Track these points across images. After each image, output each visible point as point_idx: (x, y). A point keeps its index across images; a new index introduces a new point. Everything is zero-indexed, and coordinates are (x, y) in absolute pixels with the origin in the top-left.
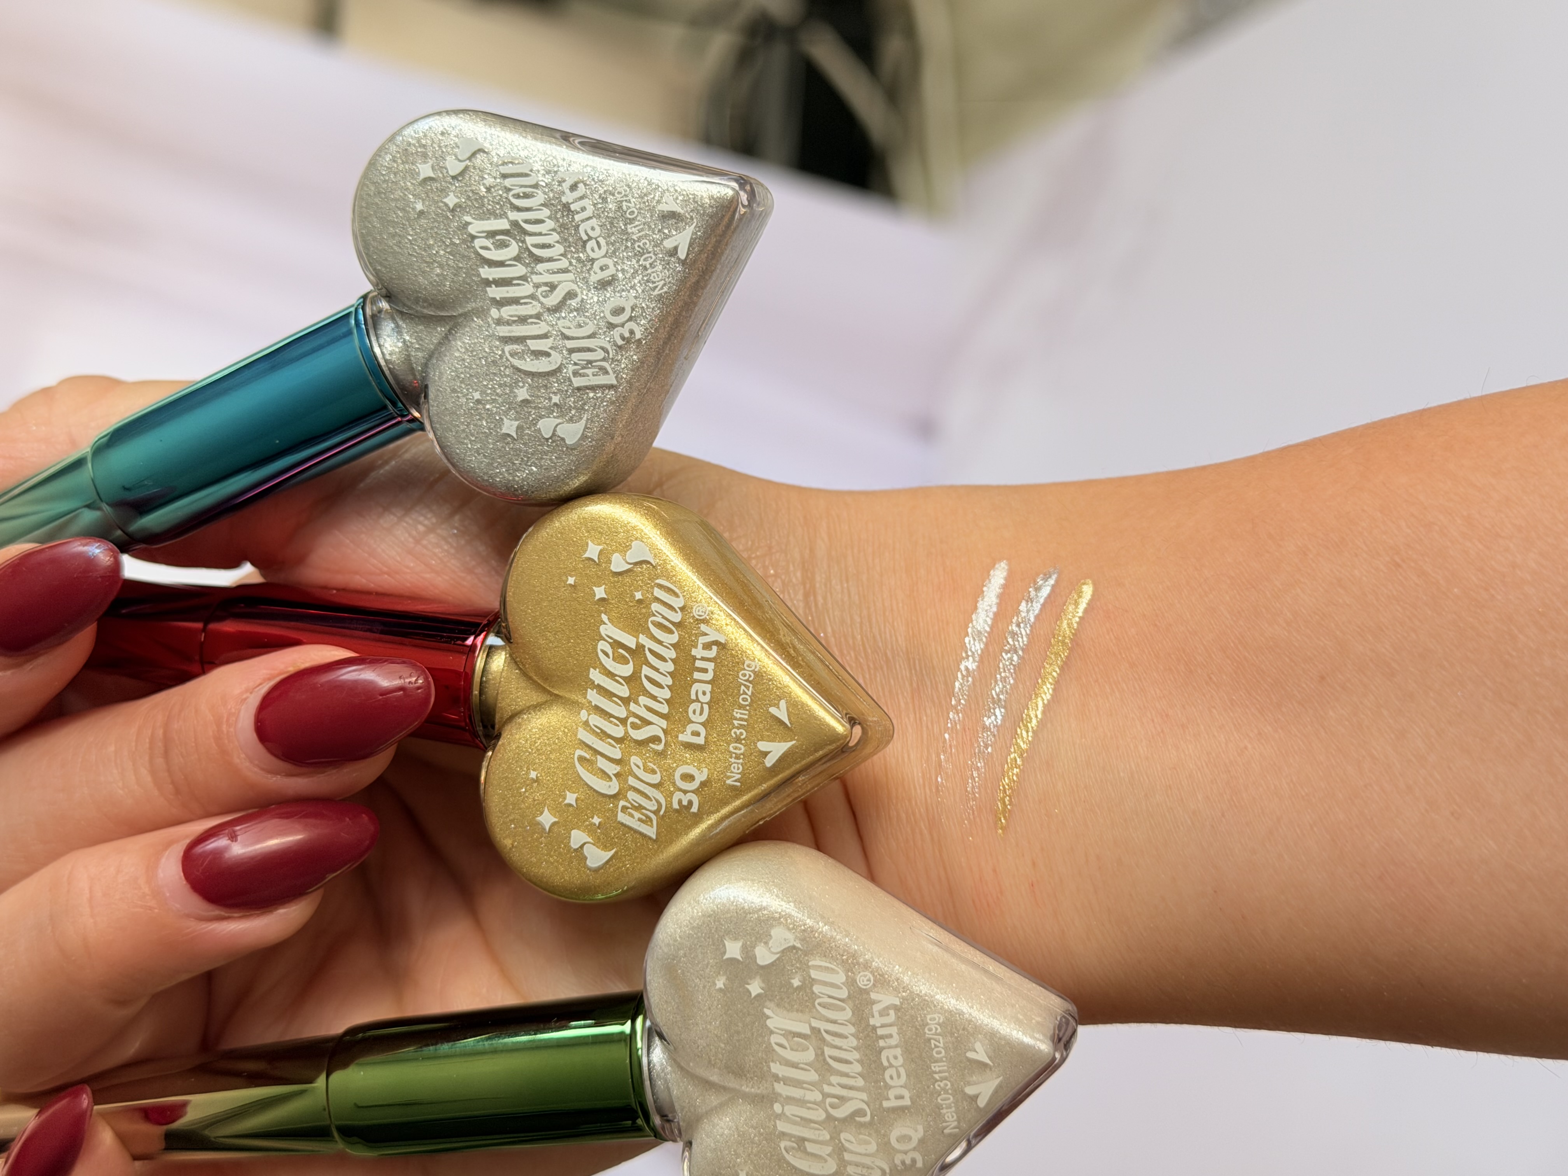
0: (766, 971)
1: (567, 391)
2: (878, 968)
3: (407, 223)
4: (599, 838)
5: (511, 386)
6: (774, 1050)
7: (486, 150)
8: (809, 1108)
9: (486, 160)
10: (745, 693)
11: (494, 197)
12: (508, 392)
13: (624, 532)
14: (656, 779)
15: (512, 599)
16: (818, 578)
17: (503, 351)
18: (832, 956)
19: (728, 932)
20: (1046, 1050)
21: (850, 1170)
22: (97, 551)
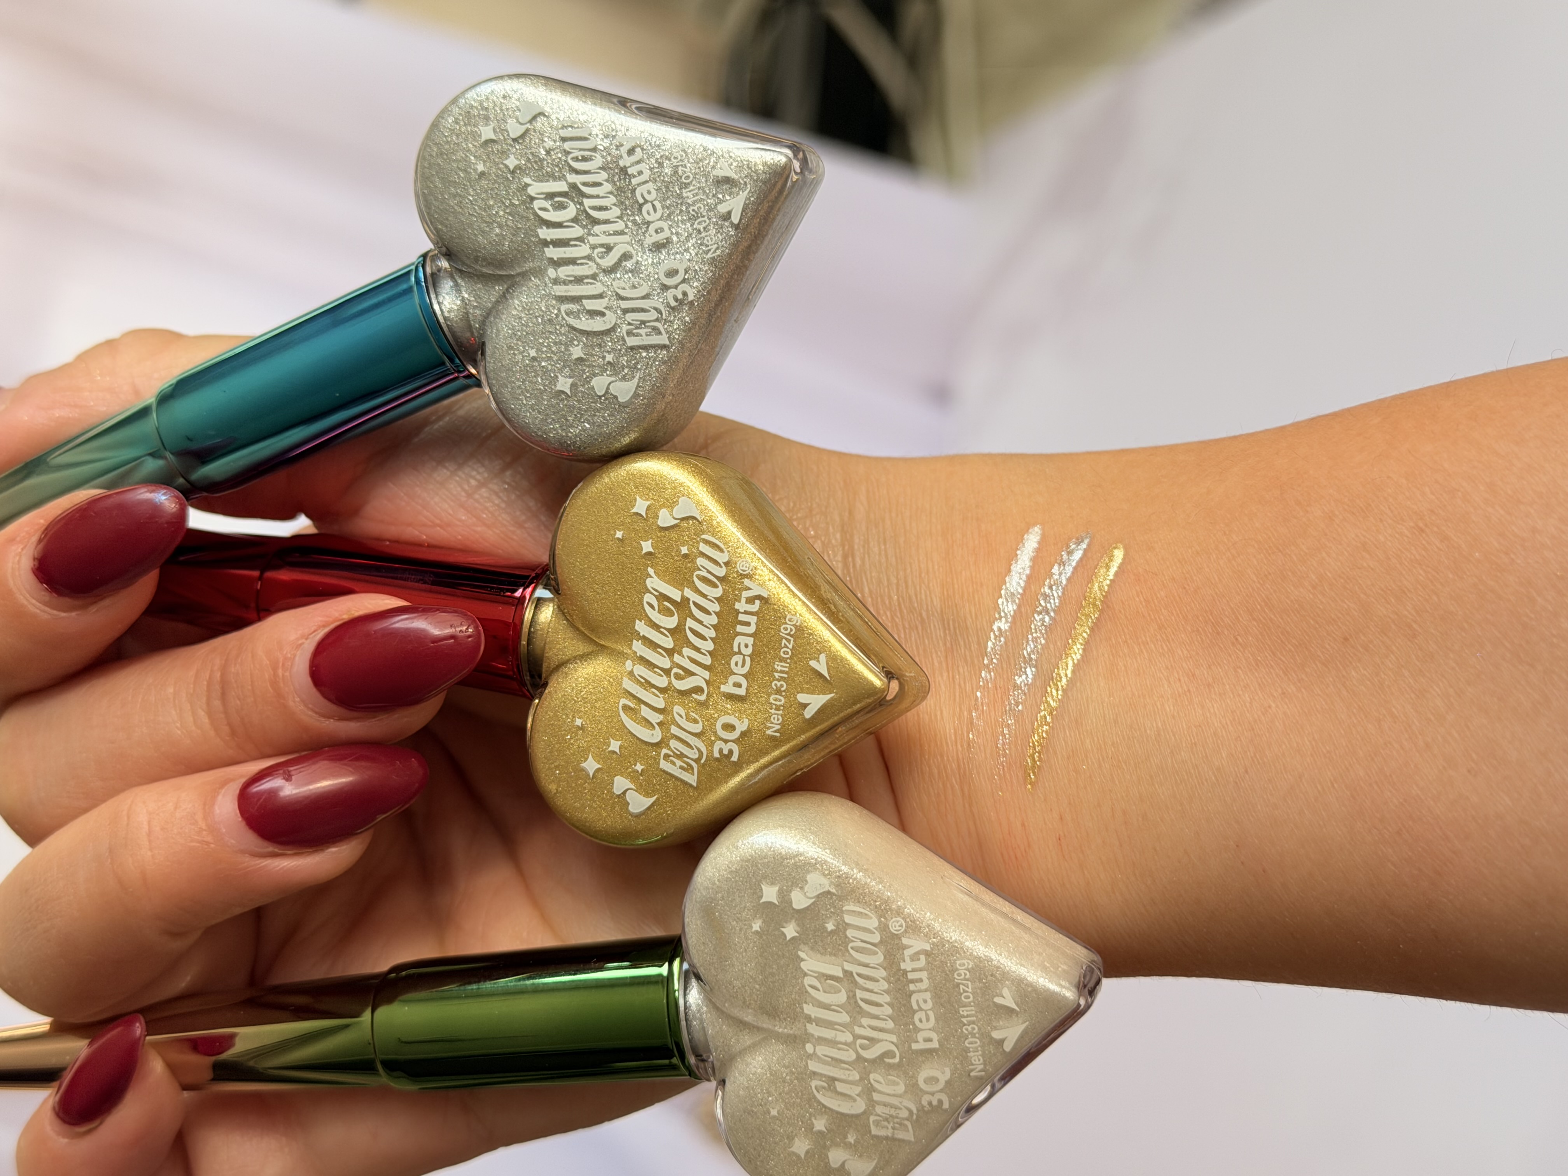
0: (801, 914)
1: (620, 350)
2: (909, 915)
3: (468, 184)
4: (641, 785)
5: (566, 344)
6: (807, 992)
7: (547, 114)
8: (839, 1049)
9: (546, 124)
10: (786, 646)
11: (554, 160)
12: (563, 350)
13: (671, 489)
14: (697, 728)
15: (560, 552)
16: (856, 540)
17: (559, 310)
18: (866, 902)
19: (765, 877)
20: (1072, 997)
21: (879, 1109)
22: (164, 498)
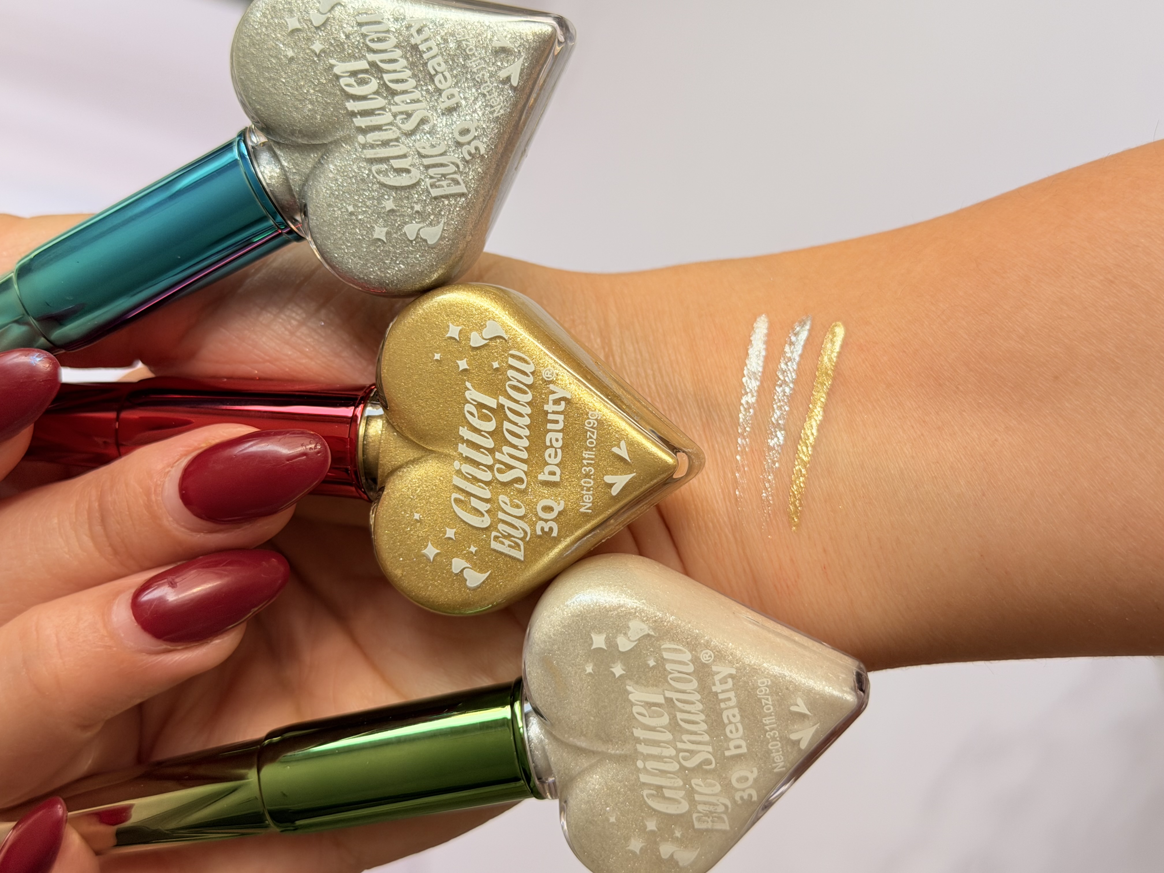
0: (625, 657)
1: (425, 201)
2: (715, 646)
3: (280, 68)
4: (475, 564)
5: (378, 199)
6: (635, 718)
7: (343, 4)
8: (665, 762)
9: (344, 12)
10: (591, 438)
11: (353, 43)
12: (376, 204)
13: (478, 314)
14: (521, 512)
15: (386, 375)
17: (370, 170)
18: (679, 640)
19: (593, 628)
20: (852, 700)
21: (700, 808)
22: (38, 359)
